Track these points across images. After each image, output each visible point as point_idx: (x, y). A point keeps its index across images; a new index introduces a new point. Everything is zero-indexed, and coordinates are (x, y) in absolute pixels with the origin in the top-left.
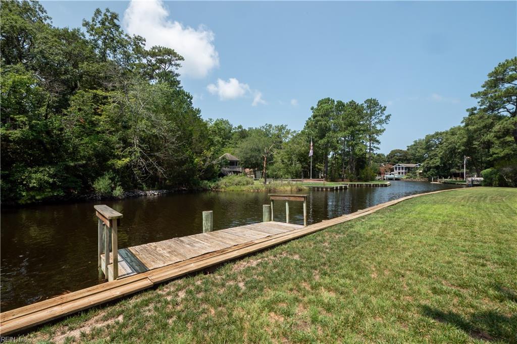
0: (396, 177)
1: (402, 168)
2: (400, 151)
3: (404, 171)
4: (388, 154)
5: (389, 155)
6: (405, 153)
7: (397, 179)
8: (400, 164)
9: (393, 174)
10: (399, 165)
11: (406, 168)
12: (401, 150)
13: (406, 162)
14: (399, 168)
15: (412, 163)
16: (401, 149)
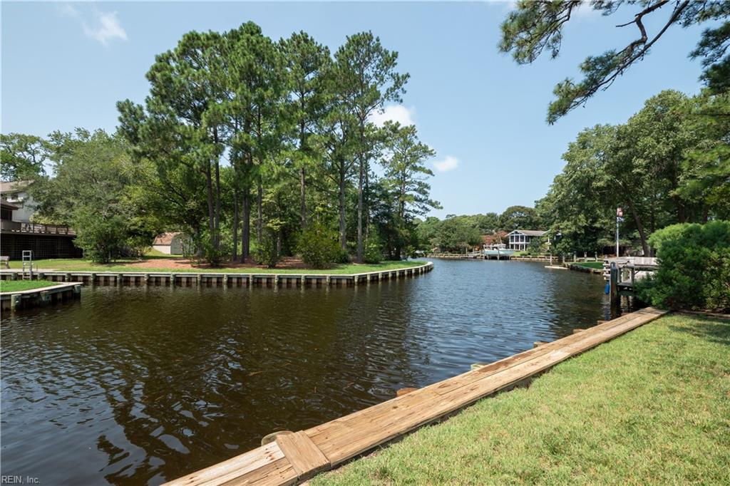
0: (501, 253)
1: (522, 237)
2: (521, 209)
3: (524, 243)
4: (502, 213)
5: (503, 216)
6: (530, 211)
7: (503, 258)
8: (518, 231)
9: (496, 248)
10: (516, 233)
11: (529, 238)
12: (523, 208)
13: (530, 227)
14: (517, 237)
15: (541, 229)
16: (522, 205)
